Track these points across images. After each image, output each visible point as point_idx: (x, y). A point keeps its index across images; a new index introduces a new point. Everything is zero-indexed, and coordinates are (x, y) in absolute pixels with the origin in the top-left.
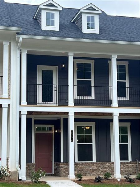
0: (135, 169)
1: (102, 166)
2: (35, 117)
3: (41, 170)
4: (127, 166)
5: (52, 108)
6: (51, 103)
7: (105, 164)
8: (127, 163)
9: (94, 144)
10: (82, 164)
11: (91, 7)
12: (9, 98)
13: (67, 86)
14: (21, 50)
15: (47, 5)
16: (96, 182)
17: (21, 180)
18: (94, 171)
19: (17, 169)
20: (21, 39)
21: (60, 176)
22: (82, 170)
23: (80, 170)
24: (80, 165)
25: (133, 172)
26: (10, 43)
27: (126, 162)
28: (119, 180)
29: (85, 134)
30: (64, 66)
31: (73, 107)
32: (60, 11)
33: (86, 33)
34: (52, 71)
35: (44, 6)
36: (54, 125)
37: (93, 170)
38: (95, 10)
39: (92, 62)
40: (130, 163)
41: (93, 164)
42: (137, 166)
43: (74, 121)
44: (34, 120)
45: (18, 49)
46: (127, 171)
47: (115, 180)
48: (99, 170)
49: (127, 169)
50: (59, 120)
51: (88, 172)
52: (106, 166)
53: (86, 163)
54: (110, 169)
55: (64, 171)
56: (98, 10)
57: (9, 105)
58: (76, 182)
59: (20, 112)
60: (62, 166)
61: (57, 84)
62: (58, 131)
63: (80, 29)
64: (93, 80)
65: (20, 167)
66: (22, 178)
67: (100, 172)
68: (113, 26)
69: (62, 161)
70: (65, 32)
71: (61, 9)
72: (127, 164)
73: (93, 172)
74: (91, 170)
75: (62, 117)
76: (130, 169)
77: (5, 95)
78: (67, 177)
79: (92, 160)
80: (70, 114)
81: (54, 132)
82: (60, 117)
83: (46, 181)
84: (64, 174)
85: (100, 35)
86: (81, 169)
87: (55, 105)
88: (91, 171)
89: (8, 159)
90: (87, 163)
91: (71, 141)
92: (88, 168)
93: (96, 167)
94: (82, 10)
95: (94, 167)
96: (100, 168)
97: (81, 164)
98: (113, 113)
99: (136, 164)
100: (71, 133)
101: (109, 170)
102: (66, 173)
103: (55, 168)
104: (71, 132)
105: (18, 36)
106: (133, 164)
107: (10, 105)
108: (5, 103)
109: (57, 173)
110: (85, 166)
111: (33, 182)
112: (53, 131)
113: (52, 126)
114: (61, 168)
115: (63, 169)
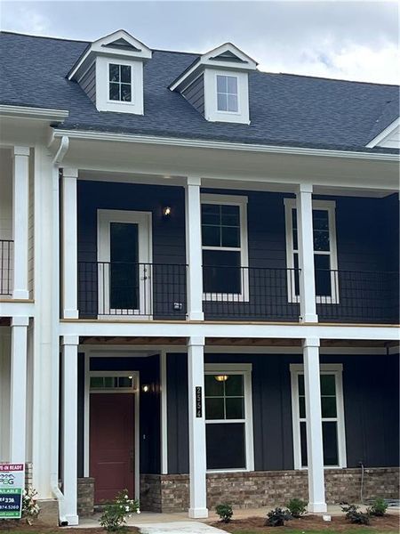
0: (357, 489)
1: (271, 482)
2: (92, 351)
3: (126, 497)
4: (336, 479)
5: (138, 325)
6: (136, 311)
7: (280, 476)
8: (336, 472)
9: (248, 421)
10: (220, 476)
11: (228, 52)
12: (31, 301)
13: (183, 266)
14: (61, 170)
15: (111, 45)
16: (271, 526)
17: (65, 524)
18: (251, 496)
19: (53, 495)
20: (65, 141)
21: (161, 512)
22: (220, 494)
23: (213, 495)
24: (213, 480)
25: (352, 497)
26: (32, 150)
27: (333, 470)
28: (327, 518)
29: (225, 397)
30: (168, 211)
31: (201, 323)
32: (144, 61)
33: (217, 123)
34: (137, 225)
35: (103, 46)
36: (138, 372)
37: (248, 493)
38: (238, 60)
39: (242, 203)
40: (343, 471)
41: (247, 476)
42: (360, 479)
43: (205, 362)
44: (91, 358)
45: (56, 166)
46: (336, 494)
47: (316, 519)
48: (263, 492)
49: (335, 489)
50: (157, 358)
51: (235, 497)
52: (281, 482)
53: (228, 474)
54: (292, 491)
55: (172, 496)
56: (247, 60)
57: (31, 319)
58: (217, 525)
59: (61, 338)
60: (166, 483)
61: (151, 262)
62: (150, 389)
63: (199, 112)
64: (244, 250)
65: (62, 489)
66: (67, 518)
67: (266, 497)
68: (282, 102)
69: (165, 470)
70: (162, 119)
71: (149, 55)
72: (336, 476)
73: (248, 497)
74: (241, 492)
75: (165, 350)
76: (343, 489)
77: (20, 291)
78: (186, 514)
79: (244, 466)
80: (192, 342)
81: (138, 390)
82: (160, 351)
83: (136, 525)
84: (172, 505)
85: (252, 129)
86: (215, 492)
87: (146, 318)
88: (243, 495)
89: (29, 467)
90: (232, 474)
91: (197, 416)
92: (234, 487)
93: (256, 483)
94: (204, 61)
95: (249, 484)
96: (265, 488)
97: (215, 477)
98: (304, 339)
99: (359, 475)
100: (197, 394)
101: (288, 491)
102: (177, 502)
103: (144, 489)
104: (197, 390)
105: (56, 132)
106: (351, 475)
107: (33, 318)
108: (19, 315)
109: (149, 504)
110: (224, 481)
111: (105, 528)
112: (135, 389)
113: (131, 375)
114: (163, 491)
115: (167, 492)
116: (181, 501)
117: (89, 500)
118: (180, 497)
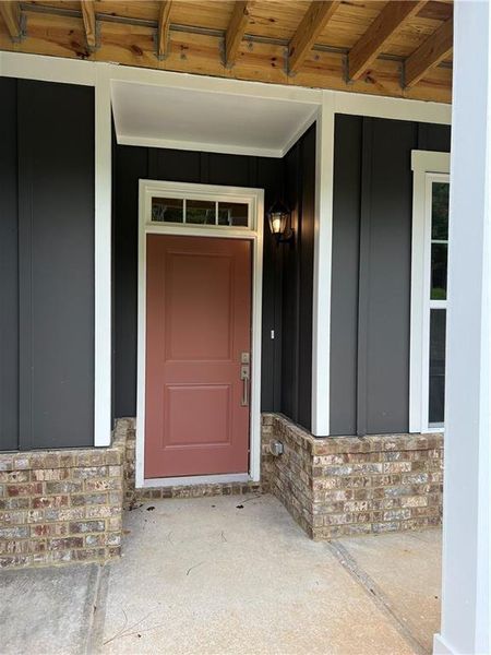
55: (340, 496)
60: (325, 461)
84: (339, 519)
112: (254, 230)
113: (253, 198)
114: (316, 481)
115: (328, 484)
116: (362, 506)
117: (104, 511)
118: (361, 497)
